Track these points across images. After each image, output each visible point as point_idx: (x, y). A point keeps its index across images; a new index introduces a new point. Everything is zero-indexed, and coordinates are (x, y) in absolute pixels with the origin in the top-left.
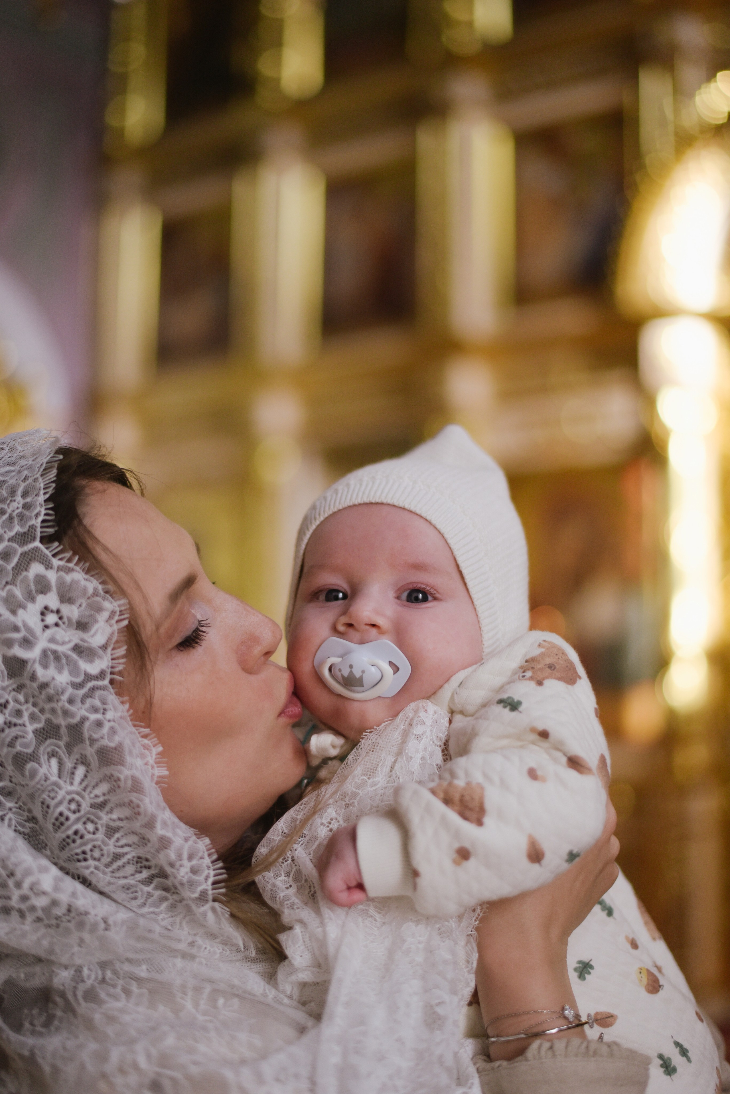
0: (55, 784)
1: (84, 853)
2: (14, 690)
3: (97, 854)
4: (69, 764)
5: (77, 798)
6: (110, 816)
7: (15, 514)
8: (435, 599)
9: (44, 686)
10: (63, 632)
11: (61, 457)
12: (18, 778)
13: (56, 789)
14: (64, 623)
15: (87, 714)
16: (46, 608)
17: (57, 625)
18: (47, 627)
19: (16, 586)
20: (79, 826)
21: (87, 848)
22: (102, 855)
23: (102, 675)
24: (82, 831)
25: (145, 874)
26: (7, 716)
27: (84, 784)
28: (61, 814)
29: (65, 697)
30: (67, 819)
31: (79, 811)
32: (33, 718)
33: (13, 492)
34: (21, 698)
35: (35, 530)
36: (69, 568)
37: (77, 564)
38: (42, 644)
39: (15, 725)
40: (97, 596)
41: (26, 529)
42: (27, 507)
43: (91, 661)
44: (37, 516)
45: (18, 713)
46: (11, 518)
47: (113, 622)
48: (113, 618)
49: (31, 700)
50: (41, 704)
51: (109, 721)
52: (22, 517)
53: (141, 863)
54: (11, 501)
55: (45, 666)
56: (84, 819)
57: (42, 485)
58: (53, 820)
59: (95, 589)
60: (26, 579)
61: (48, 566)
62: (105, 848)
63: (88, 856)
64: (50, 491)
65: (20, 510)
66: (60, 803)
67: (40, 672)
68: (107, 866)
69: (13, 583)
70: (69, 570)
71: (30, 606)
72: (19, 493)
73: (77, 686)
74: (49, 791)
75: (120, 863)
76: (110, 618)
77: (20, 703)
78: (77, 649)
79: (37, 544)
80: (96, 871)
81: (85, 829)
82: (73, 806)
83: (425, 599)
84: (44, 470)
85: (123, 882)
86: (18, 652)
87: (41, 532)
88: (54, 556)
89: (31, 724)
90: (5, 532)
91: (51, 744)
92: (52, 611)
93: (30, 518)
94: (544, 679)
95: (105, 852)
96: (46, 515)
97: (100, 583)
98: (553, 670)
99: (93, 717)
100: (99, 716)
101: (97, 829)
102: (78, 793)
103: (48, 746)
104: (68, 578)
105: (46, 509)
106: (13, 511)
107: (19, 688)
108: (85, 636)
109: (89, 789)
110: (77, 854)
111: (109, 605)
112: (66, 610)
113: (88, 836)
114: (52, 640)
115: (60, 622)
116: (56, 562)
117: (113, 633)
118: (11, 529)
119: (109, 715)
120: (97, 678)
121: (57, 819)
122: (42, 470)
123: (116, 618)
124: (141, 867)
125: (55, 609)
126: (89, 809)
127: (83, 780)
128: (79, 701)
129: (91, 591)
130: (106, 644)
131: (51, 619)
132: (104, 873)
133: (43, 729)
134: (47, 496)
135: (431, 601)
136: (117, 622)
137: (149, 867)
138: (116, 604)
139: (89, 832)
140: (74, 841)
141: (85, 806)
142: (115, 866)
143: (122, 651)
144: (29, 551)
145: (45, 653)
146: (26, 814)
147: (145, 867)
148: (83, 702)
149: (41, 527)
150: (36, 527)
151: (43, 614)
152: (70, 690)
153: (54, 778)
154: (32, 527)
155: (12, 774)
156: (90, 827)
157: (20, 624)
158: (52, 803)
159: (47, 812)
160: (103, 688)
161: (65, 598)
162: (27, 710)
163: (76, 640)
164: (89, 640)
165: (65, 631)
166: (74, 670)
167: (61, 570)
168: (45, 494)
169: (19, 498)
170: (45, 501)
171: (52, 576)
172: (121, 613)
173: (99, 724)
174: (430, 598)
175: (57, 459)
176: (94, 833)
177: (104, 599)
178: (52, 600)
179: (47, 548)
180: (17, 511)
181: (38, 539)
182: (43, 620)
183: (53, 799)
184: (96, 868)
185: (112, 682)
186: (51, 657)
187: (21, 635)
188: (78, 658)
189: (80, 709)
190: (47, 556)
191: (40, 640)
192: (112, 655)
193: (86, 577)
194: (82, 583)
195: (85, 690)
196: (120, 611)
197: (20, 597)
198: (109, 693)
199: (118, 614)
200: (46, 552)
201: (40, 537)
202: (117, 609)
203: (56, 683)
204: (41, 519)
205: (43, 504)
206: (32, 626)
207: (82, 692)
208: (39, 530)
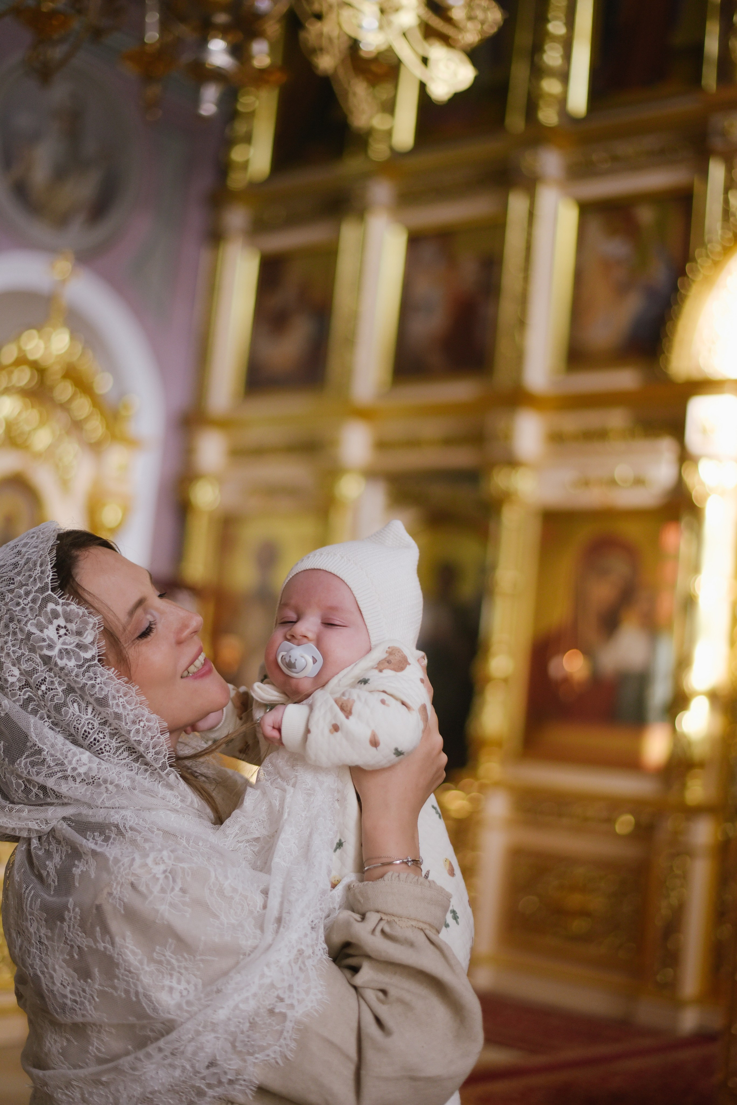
0: (79, 716)
1: (101, 749)
2: (47, 671)
3: (108, 748)
4: (84, 705)
5: (91, 721)
6: (110, 728)
7: (37, 577)
9: (62, 669)
10: (69, 638)
11: (59, 542)
12: (58, 717)
13: (80, 719)
14: (69, 633)
15: (86, 682)
16: (59, 626)
17: (66, 634)
18: (60, 636)
19: (41, 616)
20: (96, 736)
21: (102, 746)
22: (111, 749)
23: (93, 658)
24: (98, 738)
25: (134, 756)
26: (47, 685)
27: (94, 713)
28: (85, 731)
29: (74, 674)
30: (89, 733)
31: (94, 728)
32: (60, 684)
33: (35, 565)
34: (52, 674)
35: (48, 585)
36: (68, 603)
37: (72, 601)
38: (58, 647)
39: (52, 689)
40: (85, 616)
41: (43, 585)
42: (42, 572)
43: (86, 651)
44: (48, 577)
45: (52, 683)
46: (35, 580)
47: (95, 629)
48: (95, 627)
49: (58, 675)
50: (63, 677)
51: (98, 684)
52: (40, 578)
53: (131, 750)
54: (34, 570)
55: (62, 659)
56: (97, 732)
57: (49, 559)
58: (82, 735)
59: (84, 612)
60: (46, 612)
61: (57, 604)
62: (111, 745)
63: (104, 751)
64: (54, 562)
65: (39, 574)
66: (83, 726)
67: (59, 662)
68: (114, 754)
69: (39, 615)
70: (68, 604)
71: (50, 627)
72: (38, 565)
73: (80, 666)
74: (77, 721)
75: (120, 751)
76: (94, 627)
77: (52, 677)
78: (79, 646)
79: (50, 592)
80: (109, 758)
81: (99, 737)
82: (90, 726)
84: (50, 550)
85: (124, 761)
86: (46, 652)
87: (51, 586)
88: (59, 597)
89: (60, 688)
90: (32, 588)
91: (73, 696)
92: (62, 628)
93: (45, 579)
94: (383, 669)
95: (111, 747)
96: (53, 575)
97: (86, 609)
98: (390, 664)
99: (90, 683)
100: (93, 682)
101: (105, 736)
102: (92, 719)
103: (71, 697)
104: (68, 609)
105: (52, 572)
106: (36, 575)
107: (50, 670)
108: (81, 639)
109: (96, 716)
110: (97, 751)
111: (93, 620)
112: (69, 626)
113: (101, 740)
114: (64, 643)
115: (67, 633)
116: (61, 601)
117: (96, 635)
118: (35, 585)
119: (98, 680)
120: (90, 660)
121: (83, 734)
122: (49, 550)
123: (97, 627)
124: (131, 752)
125: (63, 626)
126: (98, 726)
127: (92, 712)
128: (81, 674)
129: (81, 614)
130: (94, 641)
131: (62, 631)
132: (114, 758)
133: (67, 689)
134: (52, 565)
136: (98, 628)
137: (136, 752)
138: (95, 619)
139: (101, 738)
140: (95, 744)
141: (96, 725)
142: (118, 753)
143: (103, 643)
144: (46, 597)
145: (60, 651)
146: (67, 733)
147: (133, 752)
148: (84, 675)
149: (51, 583)
150: (48, 583)
151: (57, 630)
152: (76, 670)
153: (78, 713)
154: (47, 583)
155: (55, 715)
156: (101, 735)
157: (46, 637)
158: (80, 726)
159: (78, 732)
160: (95, 665)
161: (68, 620)
162: (56, 680)
163: (77, 641)
164: (84, 640)
165: (71, 637)
166: (78, 658)
167: (64, 605)
168: (51, 564)
169: (38, 568)
170: (51, 568)
171: (59, 608)
172: (99, 623)
173: (93, 686)
175: (57, 543)
176: (104, 738)
177: (89, 617)
178: (61, 622)
179: (55, 594)
180: (38, 575)
181: (50, 590)
182: (58, 633)
183: (79, 724)
184: (109, 756)
185: (99, 660)
186: (64, 653)
187: (47, 643)
188: (79, 651)
189: (83, 679)
190: (56, 598)
191: (58, 644)
192: (97, 646)
193: (78, 606)
194: (76, 610)
195: (85, 668)
196: (98, 623)
197: (44, 622)
198: (98, 668)
199: (97, 624)
200: (55, 596)
201: (51, 588)
202: (97, 622)
203: (68, 666)
204: (50, 578)
205: (51, 570)
206: (52, 637)
207: (83, 669)
208: (50, 584)
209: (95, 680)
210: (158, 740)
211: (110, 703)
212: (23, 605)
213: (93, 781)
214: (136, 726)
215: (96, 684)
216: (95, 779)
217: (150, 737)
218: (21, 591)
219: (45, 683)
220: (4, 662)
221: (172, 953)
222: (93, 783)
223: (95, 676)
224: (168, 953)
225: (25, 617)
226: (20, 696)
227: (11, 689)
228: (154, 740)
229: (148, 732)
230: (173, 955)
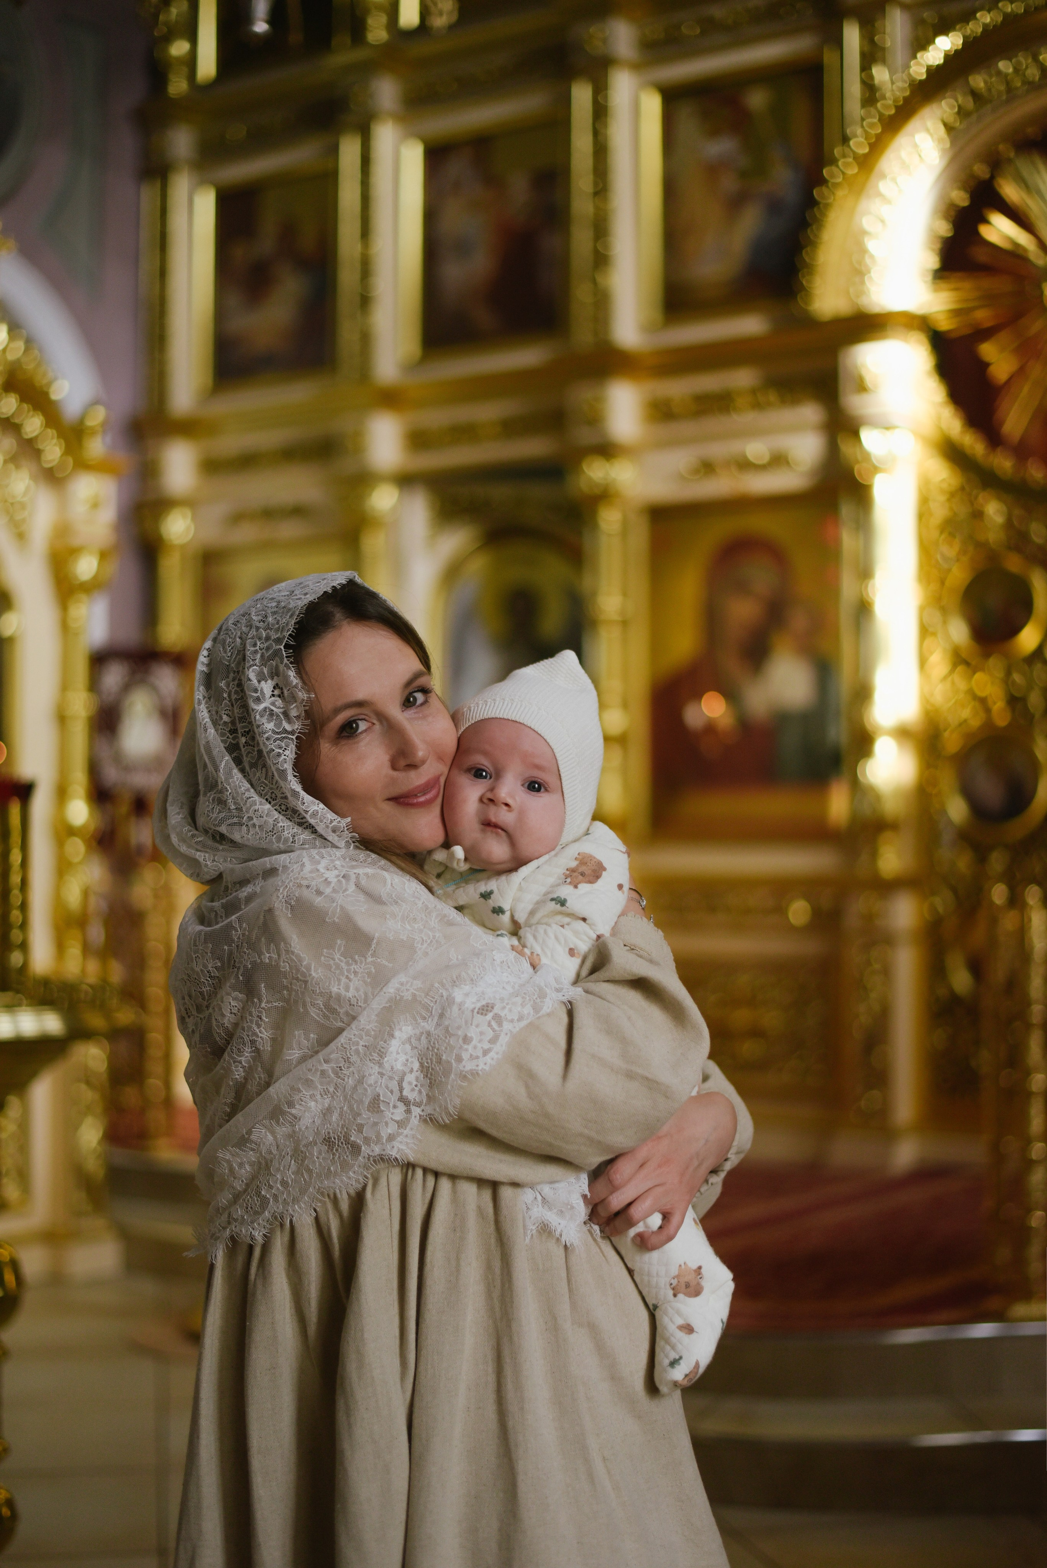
8: (546, 790)
10: (281, 701)
15: (274, 748)
16: (277, 685)
18: (273, 695)
19: (266, 667)
23: (293, 733)
29: (266, 735)
36: (291, 667)
37: (294, 666)
38: (266, 704)
40: (296, 688)
41: (281, 637)
42: (287, 624)
43: (290, 723)
44: (288, 631)
51: (285, 755)
52: (283, 629)
55: (262, 716)
59: (297, 683)
60: (271, 665)
61: (282, 662)
67: (258, 717)
71: (269, 681)
73: (275, 733)
76: (302, 702)
78: (284, 713)
79: (282, 647)
83: (539, 790)
86: (251, 703)
87: (287, 641)
88: (287, 657)
92: (279, 688)
93: (285, 632)
94: (578, 884)
96: (292, 631)
97: (301, 681)
98: (584, 876)
99: (276, 751)
100: (279, 752)
105: (293, 628)
108: (289, 708)
111: (303, 696)
112: (284, 690)
114: (273, 704)
115: (282, 696)
116: (286, 661)
117: (302, 711)
118: (276, 634)
119: (286, 752)
120: (289, 733)
123: (304, 703)
128: (273, 740)
130: (299, 716)
131: (278, 692)
134: (297, 621)
135: (543, 792)
138: (305, 695)
143: (305, 723)
144: (278, 650)
145: (265, 709)
148: (275, 741)
149: (288, 638)
150: (285, 637)
151: (274, 687)
152: (271, 733)
157: (259, 689)
160: (290, 739)
163: (285, 708)
164: (290, 711)
166: (278, 724)
167: (287, 667)
171: (282, 668)
173: (279, 755)
174: (543, 789)
177: (301, 691)
178: (280, 681)
179: (285, 651)
181: (284, 645)
182: (273, 691)
185: (296, 738)
186: (268, 713)
187: (257, 695)
188: (283, 719)
189: (272, 744)
190: (283, 655)
191: (267, 701)
192: (302, 722)
193: (295, 675)
194: (291, 678)
195: (279, 736)
196: (307, 700)
197: (266, 674)
198: (292, 743)
199: (305, 701)
200: (284, 653)
201: (285, 643)
202: (306, 698)
203: (264, 726)
204: (290, 632)
205: (293, 625)
206: (265, 692)
207: (277, 736)
208: (286, 639)
209: (283, 751)
210: (338, 825)
211: (289, 778)
212: (258, 648)
213: (266, 837)
214: (314, 807)
215: (283, 755)
216: (268, 835)
217: (330, 820)
218: (264, 633)
219: (247, 735)
220: (226, 699)
221: (341, 955)
222: (266, 840)
223: (286, 747)
224: (337, 956)
225: (253, 660)
226: (228, 738)
227: (222, 728)
228: (333, 824)
229: (328, 815)
230: (342, 958)
